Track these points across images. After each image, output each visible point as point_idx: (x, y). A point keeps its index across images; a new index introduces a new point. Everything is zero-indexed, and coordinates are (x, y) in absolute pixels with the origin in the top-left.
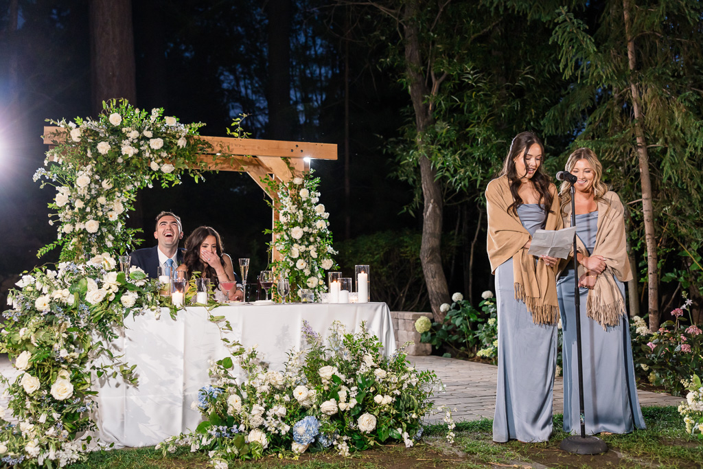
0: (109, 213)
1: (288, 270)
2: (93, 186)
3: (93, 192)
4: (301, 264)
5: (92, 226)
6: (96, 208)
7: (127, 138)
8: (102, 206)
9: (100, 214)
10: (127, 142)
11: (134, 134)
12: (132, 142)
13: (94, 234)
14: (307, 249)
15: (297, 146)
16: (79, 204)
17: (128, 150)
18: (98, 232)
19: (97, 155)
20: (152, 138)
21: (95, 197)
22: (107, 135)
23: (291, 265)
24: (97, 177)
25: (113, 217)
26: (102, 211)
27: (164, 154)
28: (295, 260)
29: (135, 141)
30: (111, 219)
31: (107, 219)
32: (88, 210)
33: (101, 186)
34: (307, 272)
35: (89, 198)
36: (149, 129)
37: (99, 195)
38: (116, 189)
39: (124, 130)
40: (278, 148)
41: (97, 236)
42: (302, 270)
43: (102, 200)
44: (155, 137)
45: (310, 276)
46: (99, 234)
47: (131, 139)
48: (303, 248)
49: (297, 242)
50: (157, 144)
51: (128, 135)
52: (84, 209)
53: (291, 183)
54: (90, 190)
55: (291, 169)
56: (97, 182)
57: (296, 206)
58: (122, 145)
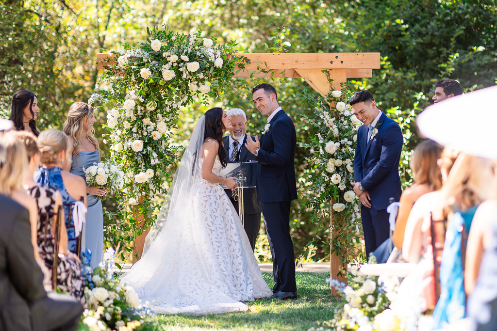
0: (153, 133)
1: (324, 185)
2: (139, 108)
3: (139, 113)
4: (335, 179)
5: (137, 145)
6: (142, 128)
7: (167, 62)
8: (147, 126)
9: (145, 134)
10: (167, 66)
11: (174, 58)
12: (172, 66)
13: (140, 152)
14: (344, 162)
15: (337, 57)
16: (127, 125)
17: (168, 74)
18: (143, 151)
19: (140, 80)
20: (188, 62)
21: (140, 118)
22: (149, 60)
23: (326, 180)
24: (142, 100)
25: (157, 136)
26: (146, 131)
27: (201, 76)
28: (330, 175)
29: (175, 65)
30: (155, 138)
31: (151, 140)
32: (134, 130)
33: (145, 107)
34: (342, 187)
35: (135, 119)
36: (186, 54)
37: (144, 116)
38: (158, 111)
39: (165, 54)
40: (317, 60)
41: (143, 154)
42: (338, 185)
43: (146, 121)
44: (191, 60)
45: (346, 190)
46: (145, 152)
47: (170, 63)
48: (339, 162)
49: (332, 156)
50: (194, 66)
51: (168, 59)
52: (131, 129)
53: (330, 96)
54: (136, 111)
55: (331, 80)
56: (142, 104)
57: (334, 119)
58: (163, 69)
